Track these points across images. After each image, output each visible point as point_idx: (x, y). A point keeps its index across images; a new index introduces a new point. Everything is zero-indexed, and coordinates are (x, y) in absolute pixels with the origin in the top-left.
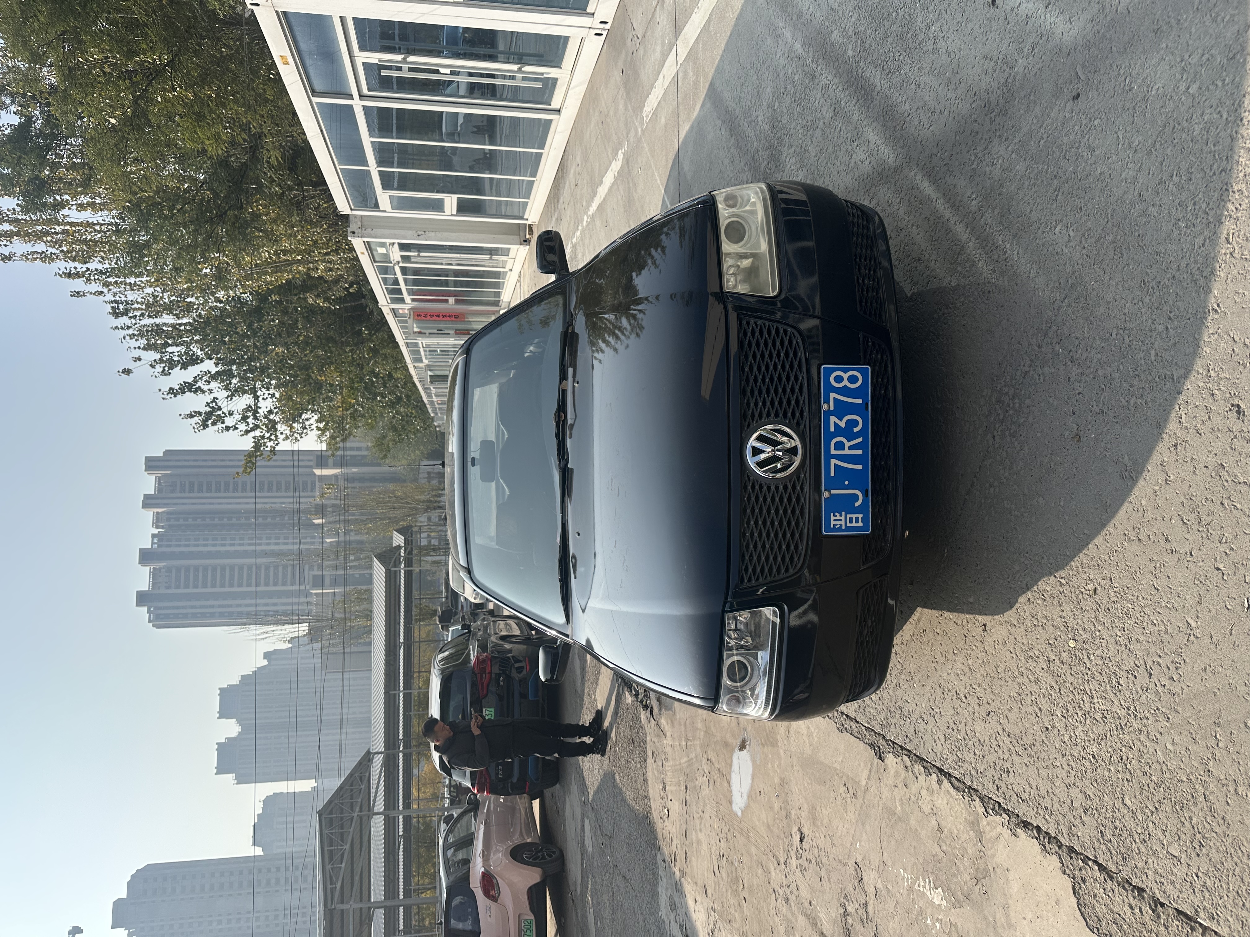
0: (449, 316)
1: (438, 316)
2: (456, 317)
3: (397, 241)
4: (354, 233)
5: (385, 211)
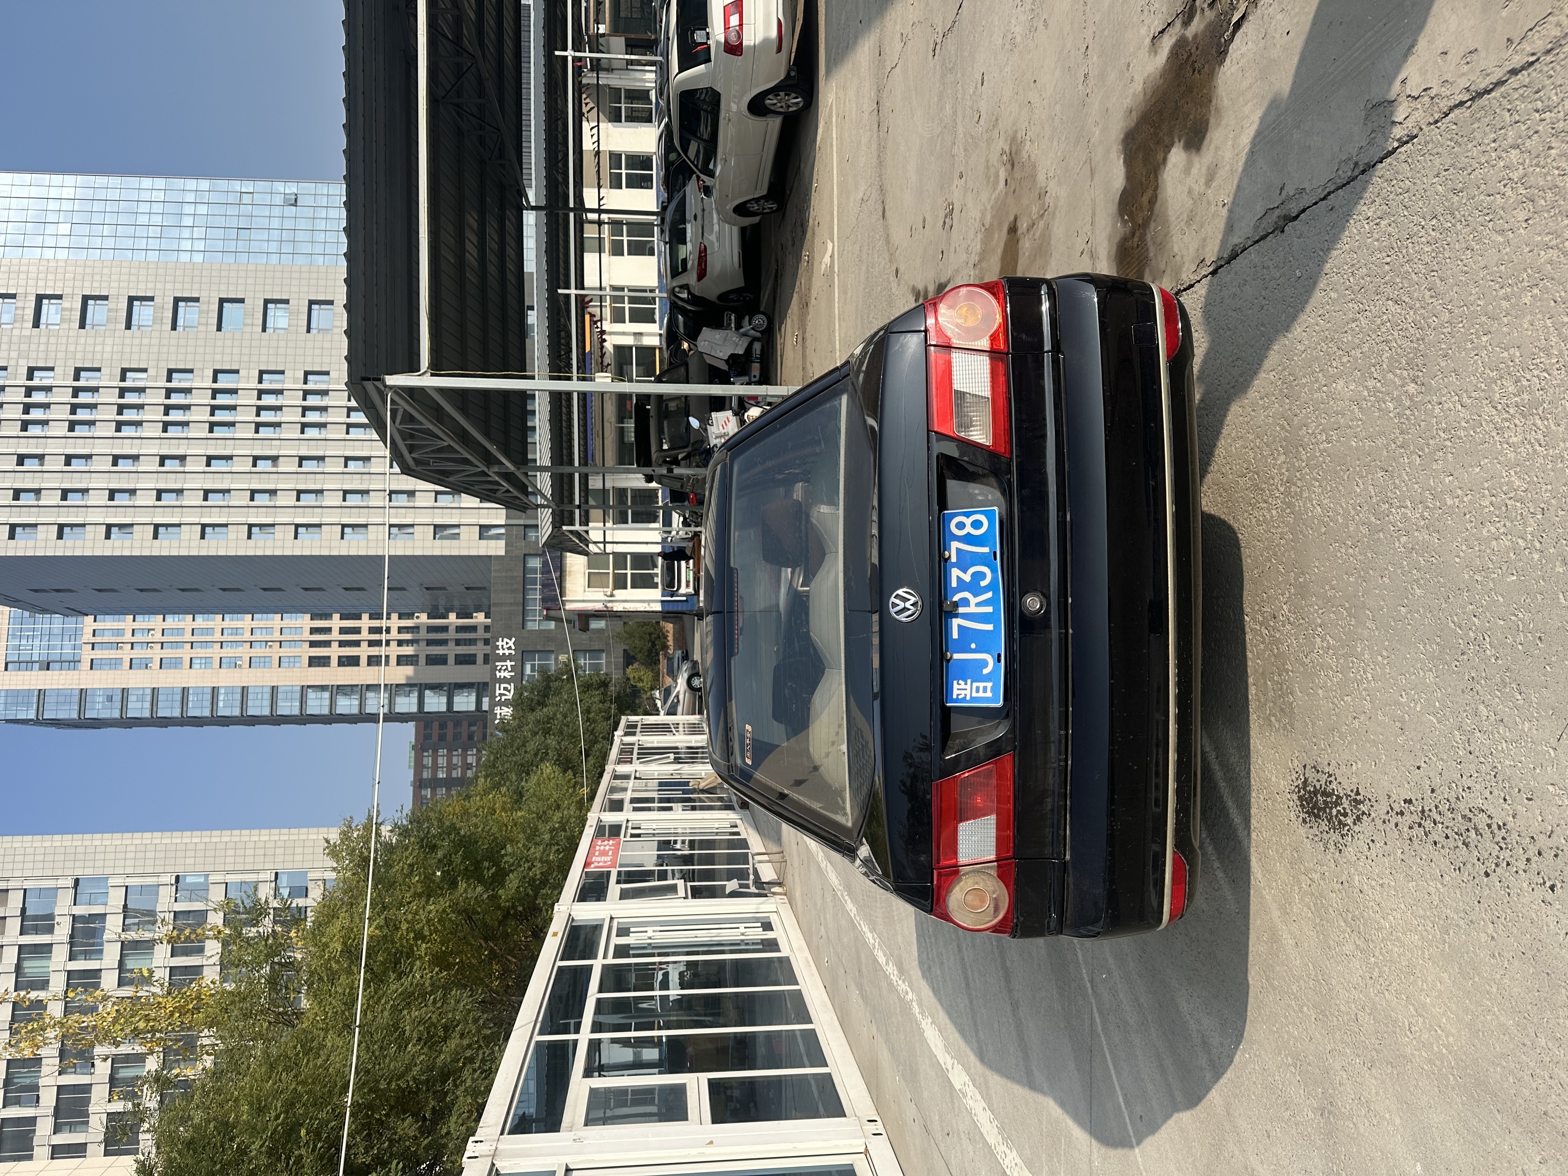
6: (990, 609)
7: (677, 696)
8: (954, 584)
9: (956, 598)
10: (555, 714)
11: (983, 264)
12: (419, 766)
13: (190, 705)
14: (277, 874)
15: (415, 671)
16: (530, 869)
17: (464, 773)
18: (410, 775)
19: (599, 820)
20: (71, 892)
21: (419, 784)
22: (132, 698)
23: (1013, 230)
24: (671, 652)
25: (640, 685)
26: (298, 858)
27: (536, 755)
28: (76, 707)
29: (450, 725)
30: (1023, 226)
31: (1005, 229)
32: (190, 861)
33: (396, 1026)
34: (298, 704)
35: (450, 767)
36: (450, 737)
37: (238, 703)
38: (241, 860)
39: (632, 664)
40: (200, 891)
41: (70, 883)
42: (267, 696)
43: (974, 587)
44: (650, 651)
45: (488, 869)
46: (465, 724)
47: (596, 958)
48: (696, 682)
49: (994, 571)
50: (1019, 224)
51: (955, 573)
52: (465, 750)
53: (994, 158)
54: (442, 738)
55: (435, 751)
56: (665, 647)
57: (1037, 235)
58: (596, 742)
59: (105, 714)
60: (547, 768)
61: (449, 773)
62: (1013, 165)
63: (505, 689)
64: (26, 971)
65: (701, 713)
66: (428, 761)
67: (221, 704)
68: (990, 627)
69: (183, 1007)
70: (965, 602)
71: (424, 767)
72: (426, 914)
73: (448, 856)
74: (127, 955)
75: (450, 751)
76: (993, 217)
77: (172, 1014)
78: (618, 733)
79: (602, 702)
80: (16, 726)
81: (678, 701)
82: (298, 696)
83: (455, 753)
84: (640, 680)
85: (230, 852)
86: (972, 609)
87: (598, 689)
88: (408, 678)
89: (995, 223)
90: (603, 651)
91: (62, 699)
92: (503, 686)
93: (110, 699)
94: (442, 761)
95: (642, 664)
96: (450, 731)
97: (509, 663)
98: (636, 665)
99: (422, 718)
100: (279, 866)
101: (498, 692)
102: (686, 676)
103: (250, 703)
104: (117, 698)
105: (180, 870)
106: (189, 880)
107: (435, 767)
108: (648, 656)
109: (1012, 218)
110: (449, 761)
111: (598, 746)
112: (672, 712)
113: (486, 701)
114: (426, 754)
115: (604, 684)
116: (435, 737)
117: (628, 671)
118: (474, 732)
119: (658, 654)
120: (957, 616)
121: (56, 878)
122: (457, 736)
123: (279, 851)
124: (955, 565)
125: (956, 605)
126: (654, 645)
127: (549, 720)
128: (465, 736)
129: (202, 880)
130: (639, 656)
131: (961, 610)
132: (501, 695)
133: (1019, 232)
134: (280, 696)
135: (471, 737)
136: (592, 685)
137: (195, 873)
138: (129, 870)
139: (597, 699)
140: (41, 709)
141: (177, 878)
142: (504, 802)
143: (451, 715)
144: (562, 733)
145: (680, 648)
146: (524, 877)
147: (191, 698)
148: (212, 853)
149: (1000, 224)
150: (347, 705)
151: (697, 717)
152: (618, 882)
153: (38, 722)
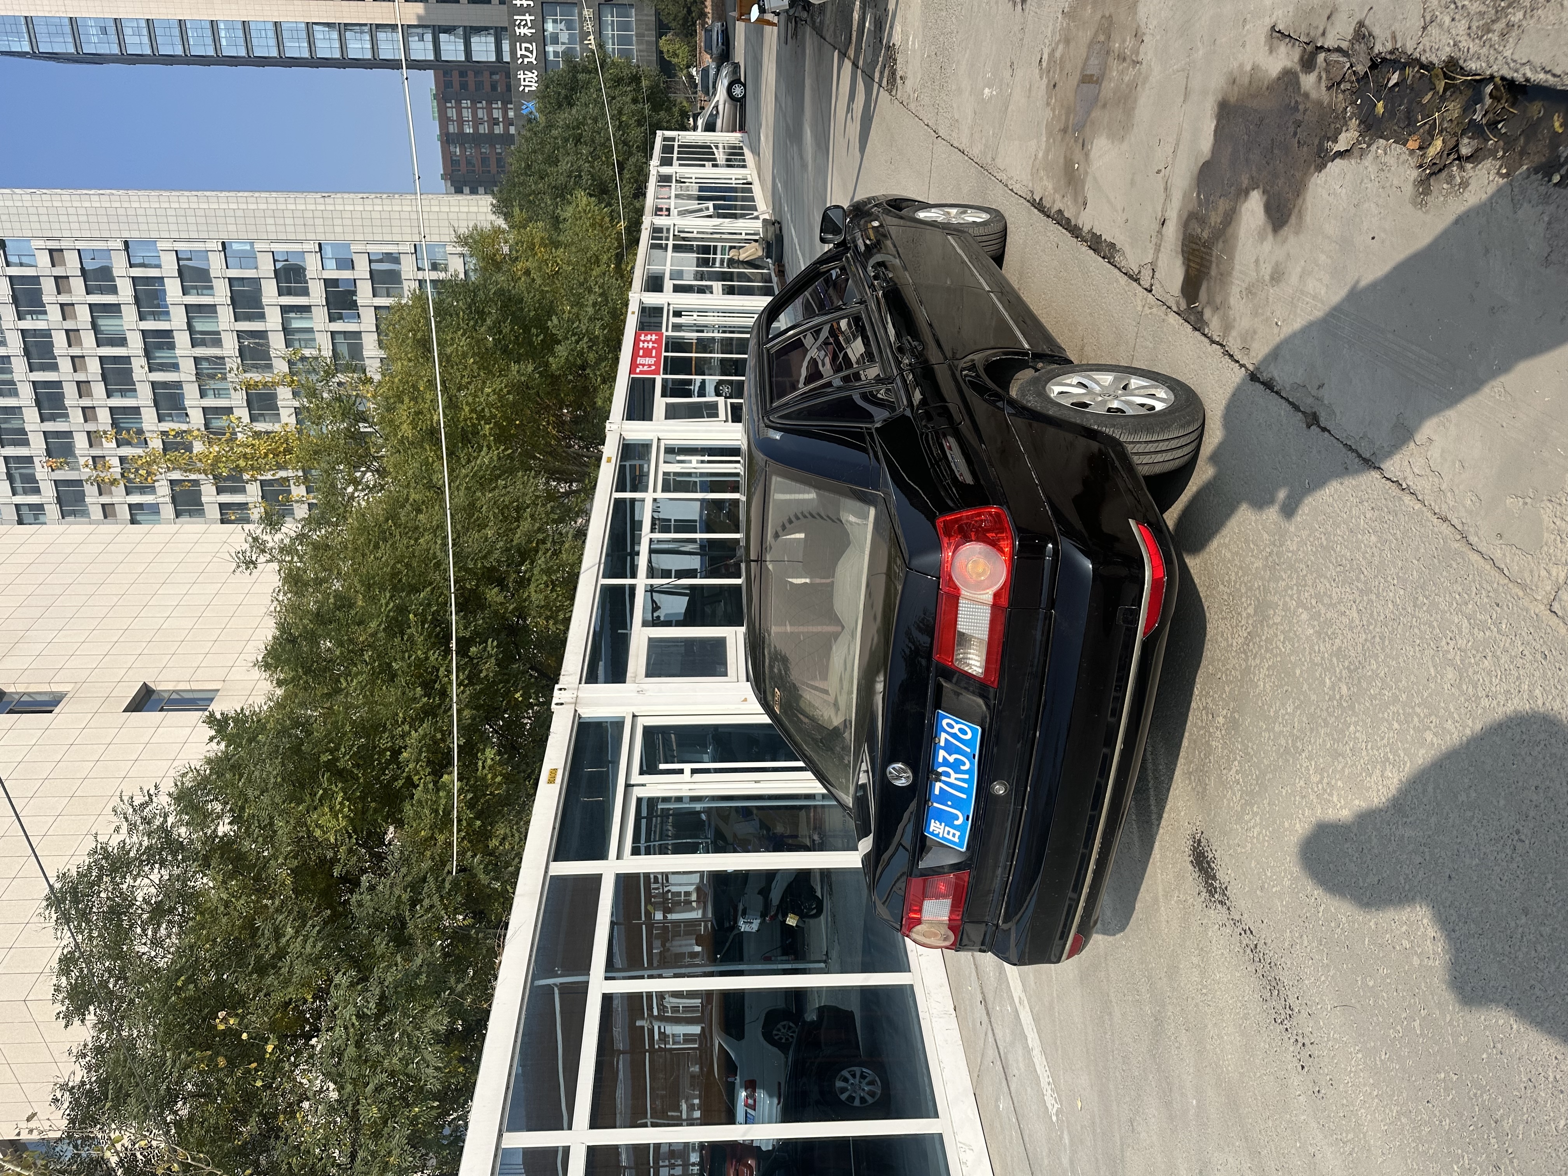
6: (966, 786)
7: (716, 107)
8: (940, 760)
9: (940, 770)
10: (584, 118)
12: (444, 120)
13: (191, 42)
14: (320, 244)
15: (426, 9)
16: (577, 342)
17: (491, 129)
18: (435, 129)
19: (641, 302)
20: (124, 254)
21: (447, 139)
22: (128, 31)
24: (710, 22)
25: (675, 60)
26: (338, 229)
27: (570, 176)
28: (71, 40)
29: (471, 74)
32: (232, 228)
33: (472, 505)
34: (306, 45)
35: (477, 122)
36: (472, 86)
37: (242, 41)
38: (282, 229)
39: (665, 34)
40: (249, 258)
41: (121, 246)
42: (271, 34)
43: (956, 766)
44: (685, 20)
45: (537, 336)
46: (486, 74)
47: (646, 490)
48: (738, 91)
49: (972, 763)
51: (942, 754)
52: (490, 103)
54: (464, 86)
55: (458, 102)
56: (703, 15)
58: (631, 154)
59: (104, 50)
60: (582, 198)
61: (476, 128)
63: (527, 49)
64: (102, 328)
65: (742, 129)
66: (452, 113)
67: (224, 42)
68: (964, 796)
69: (275, 449)
70: (948, 775)
71: (449, 119)
72: (485, 397)
73: (497, 323)
74: (193, 317)
75: (474, 102)
77: (266, 455)
78: (655, 162)
79: (635, 101)
80: (12, 58)
81: (718, 112)
82: (304, 35)
83: (479, 105)
84: (676, 55)
85: (270, 221)
86: (952, 780)
87: (629, 84)
88: (419, 17)
90: (631, 5)
91: (52, 29)
92: (524, 45)
93: (104, 31)
94: (467, 114)
95: (676, 34)
96: (471, 78)
97: (528, 17)
98: (670, 36)
99: (438, 65)
100: (321, 237)
101: (519, 53)
102: (726, 82)
103: (255, 42)
104: (112, 30)
105: (224, 236)
106: (235, 247)
107: (461, 121)
108: (683, 25)
110: (474, 114)
111: (632, 160)
112: (710, 127)
113: (506, 46)
114: (449, 105)
115: (636, 79)
116: (456, 85)
117: (662, 42)
118: (497, 82)
119: (694, 24)
120: (940, 781)
121: (106, 240)
122: (479, 85)
123: (319, 221)
124: (943, 748)
125: (941, 774)
126: (689, 12)
127: (580, 124)
128: (487, 87)
129: (248, 247)
130: (673, 25)
131: (943, 778)
132: (523, 56)
134: (286, 34)
135: (494, 87)
136: (622, 79)
137: (239, 241)
138: (175, 235)
139: (628, 99)
140: (34, 40)
141: (223, 244)
142: (542, 238)
143: (469, 64)
144: (593, 141)
145: (719, 19)
146: (572, 350)
147: (190, 34)
148: (252, 221)
150: (359, 47)
151: (738, 135)
152: (664, 395)
153: (35, 55)
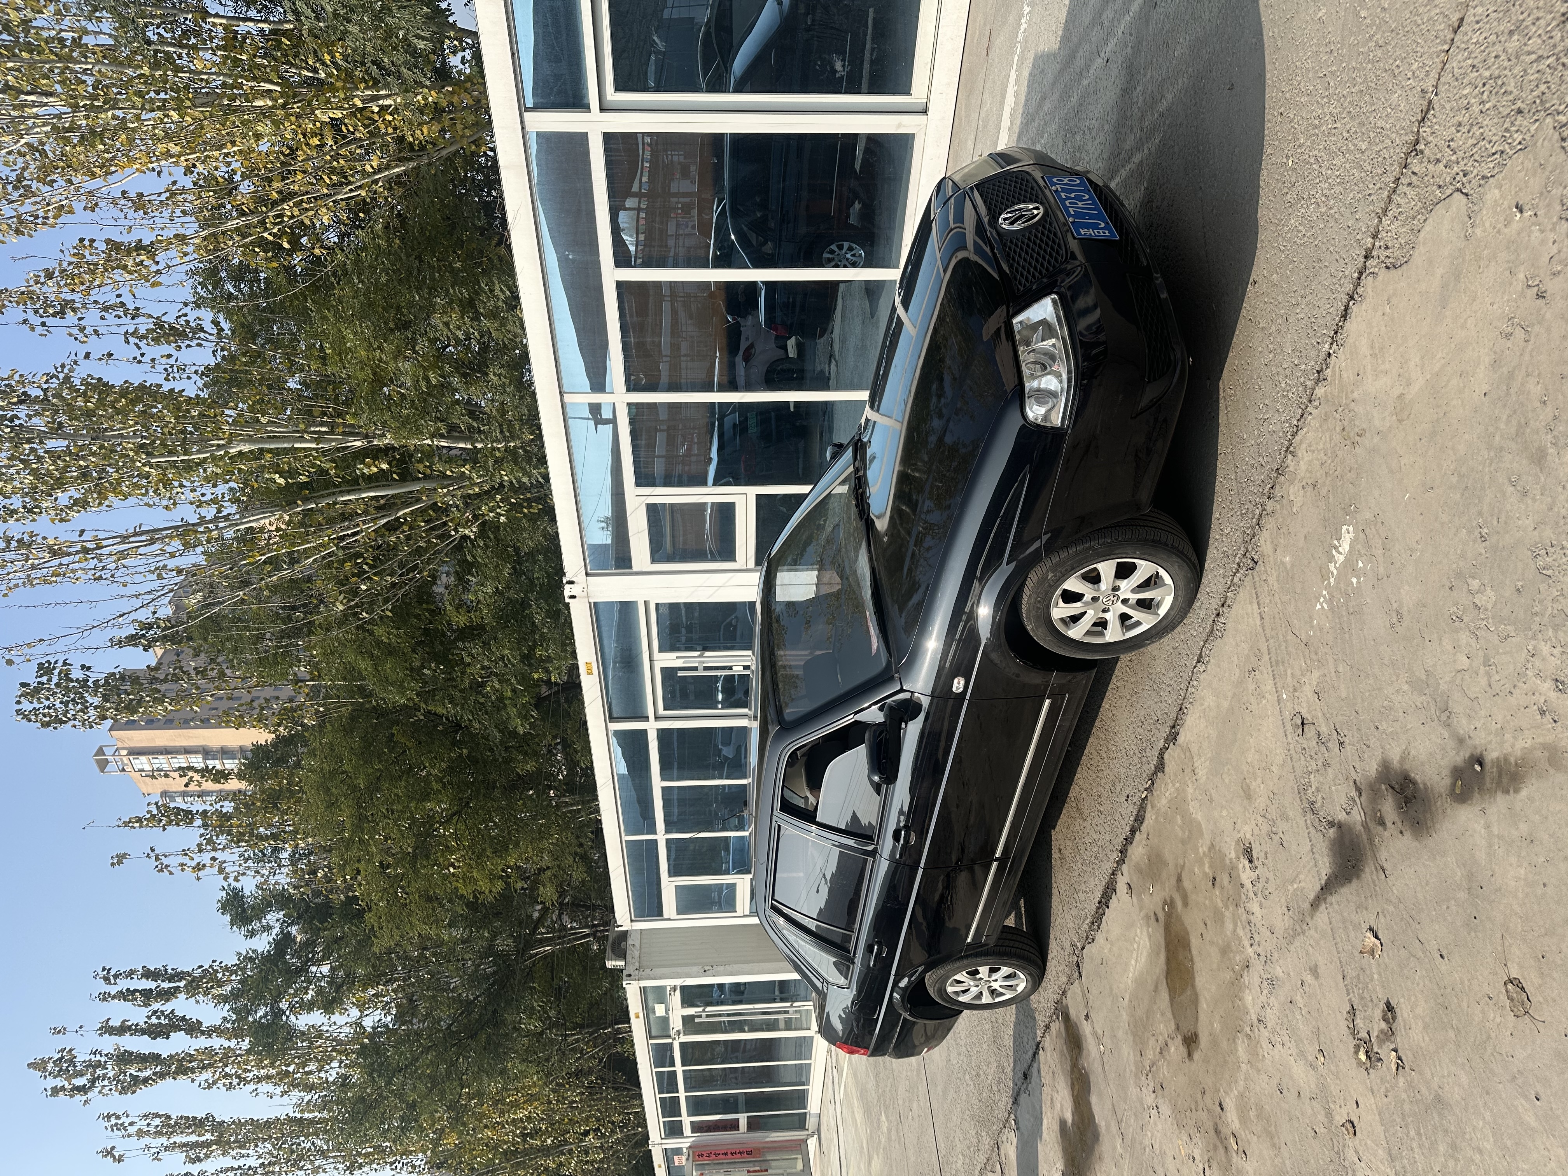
0: (740, 1153)
1: (726, 1154)
2: (750, 1153)
3: (679, 982)
4: (630, 975)
5: (669, 919)
11: (1228, 975)
23: (1191, 1041)
30: (1176, 1049)
31: (1204, 1039)
50: (1183, 1050)
53: (1257, 1147)
57: (1152, 1042)
62: (1217, 1132)
76: (1233, 1051)
89: (1224, 1044)
109: (1196, 1056)
133: (1179, 1040)
149: (1215, 1043)
